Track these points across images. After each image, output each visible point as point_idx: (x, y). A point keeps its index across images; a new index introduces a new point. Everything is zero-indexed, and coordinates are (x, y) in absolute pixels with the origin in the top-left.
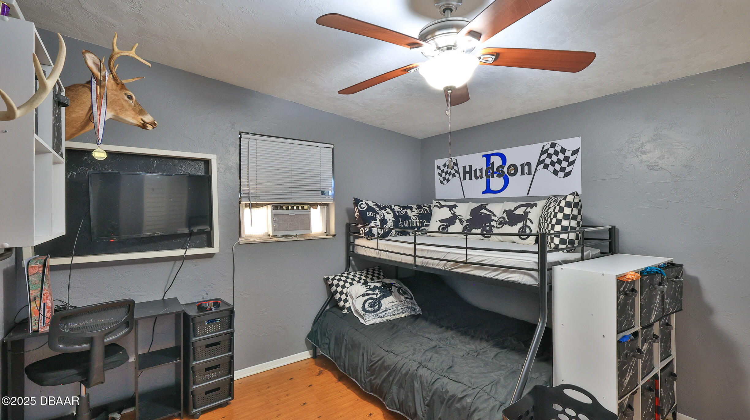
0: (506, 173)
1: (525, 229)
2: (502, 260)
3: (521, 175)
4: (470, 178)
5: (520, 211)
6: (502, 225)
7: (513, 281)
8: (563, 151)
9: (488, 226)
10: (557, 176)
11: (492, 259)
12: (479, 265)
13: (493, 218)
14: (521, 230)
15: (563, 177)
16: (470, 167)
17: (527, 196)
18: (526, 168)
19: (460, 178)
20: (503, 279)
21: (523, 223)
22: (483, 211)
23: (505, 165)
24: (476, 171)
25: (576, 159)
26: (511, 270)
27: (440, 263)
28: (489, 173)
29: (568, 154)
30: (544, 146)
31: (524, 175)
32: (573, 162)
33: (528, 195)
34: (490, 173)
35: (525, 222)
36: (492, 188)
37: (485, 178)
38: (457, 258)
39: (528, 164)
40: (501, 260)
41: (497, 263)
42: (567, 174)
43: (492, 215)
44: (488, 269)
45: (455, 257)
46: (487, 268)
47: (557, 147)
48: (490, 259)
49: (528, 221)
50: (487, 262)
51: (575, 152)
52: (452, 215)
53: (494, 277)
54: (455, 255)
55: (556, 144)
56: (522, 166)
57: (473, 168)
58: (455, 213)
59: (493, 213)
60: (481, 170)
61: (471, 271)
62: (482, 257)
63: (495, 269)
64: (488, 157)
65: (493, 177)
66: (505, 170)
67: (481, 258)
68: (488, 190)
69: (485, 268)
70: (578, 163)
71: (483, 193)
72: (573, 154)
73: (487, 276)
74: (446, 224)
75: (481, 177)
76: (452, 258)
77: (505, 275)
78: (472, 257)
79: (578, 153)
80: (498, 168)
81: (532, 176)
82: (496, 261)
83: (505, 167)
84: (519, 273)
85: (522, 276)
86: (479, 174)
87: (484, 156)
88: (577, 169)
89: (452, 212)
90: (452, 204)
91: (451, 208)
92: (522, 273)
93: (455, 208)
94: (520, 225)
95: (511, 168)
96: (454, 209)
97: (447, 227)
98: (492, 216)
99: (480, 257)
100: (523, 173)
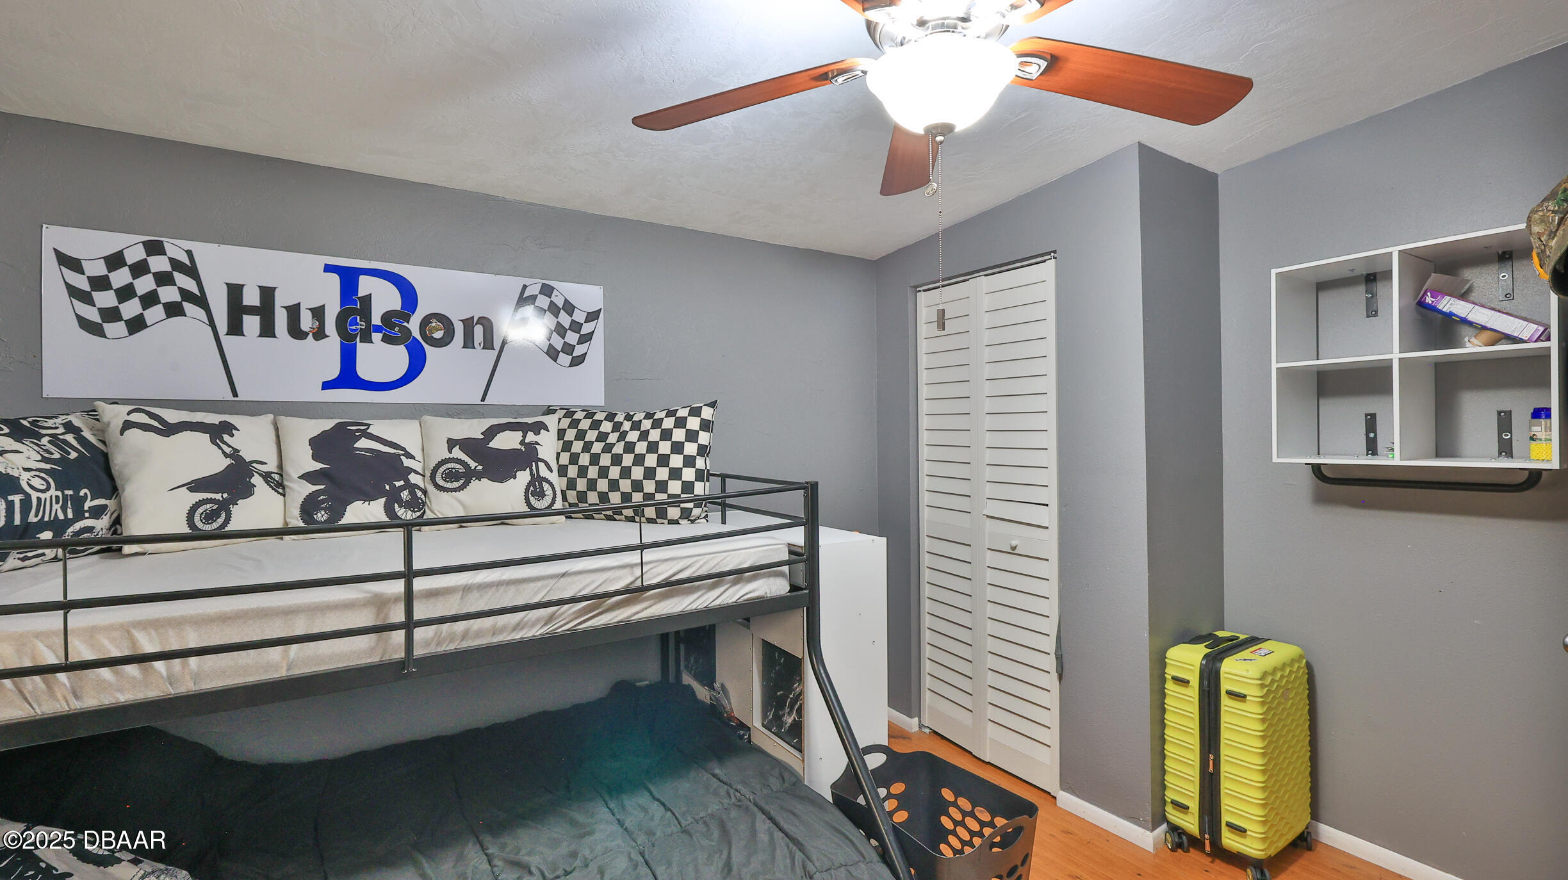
0: (416, 333)
1: (542, 487)
2: (728, 556)
3: (463, 348)
4: (268, 330)
5: (507, 441)
6: (462, 482)
7: (758, 598)
8: (569, 308)
9: (402, 488)
10: (556, 362)
11: (705, 560)
12: (672, 586)
13: (407, 462)
14: (532, 488)
15: (570, 366)
16: (268, 294)
17: (482, 403)
18: (478, 331)
19: (212, 323)
20: (734, 600)
21: (531, 470)
22: (363, 443)
23: (413, 313)
24: (294, 311)
25: (594, 331)
26: (750, 576)
27: (526, 619)
28: (354, 327)
29: (579, 317)
30: (525, 287)
31: (474, 348)
32: (586, 338)
33: (483, 399)
34: (359, 327)
35: (534, 468)
36: (364, 371)
37: (333, 342)
38: (597, 584)
39: (483, 321)
40: (725, 558)
41: (717, 567)
42: (578, 361)
43: (402, 455)
44: (698, 589)
45: (593, 582)
46: (693, 586)
47: (557, 296)
48: (700, 560)
49: (541, 465)
50: (694, 572)
51: (593, 316)
52: (228, 461)
53: (713, 604)
54: (589, 578)
55: (553, 288)
56: (468, 324)
57: (282, 300)
58: (239, 451)
59: (404, 449)
60: (318, 313)
61: (646, 608)
62: (676, 562)
63: (713, 583)
64: (349, 278)
65: (367, 339)
66: (414, 325)
67: (675, 565)
68: (348, 377)
69: (689, 587)
70: (598, 339)
71: (327, 385)
72: (589, 319)
73: (694, 606)
74: (218, 496)
75: (320, 334)
76: (580, 586)
77: (738, 591)
78: (651, 569)
79: (598, 319)
80: (387, 317)
81: (495, 353)
82: (716, 562)
83: (412, 318)
84: (765, 577)
85: (772, 580)
86: (307, 322)
87: (328, 268)
88: (596, 351)
89: (228, 450)
90: (213, 419)
91: (218, 433)
92: (770, 575)
93: (232, 435)
94: (524, 477)
95: (434, 324)
96: (226, 437)
97: (224, 507)
98: (403, 458)
99: (670, 564)
100: (468, 343)
